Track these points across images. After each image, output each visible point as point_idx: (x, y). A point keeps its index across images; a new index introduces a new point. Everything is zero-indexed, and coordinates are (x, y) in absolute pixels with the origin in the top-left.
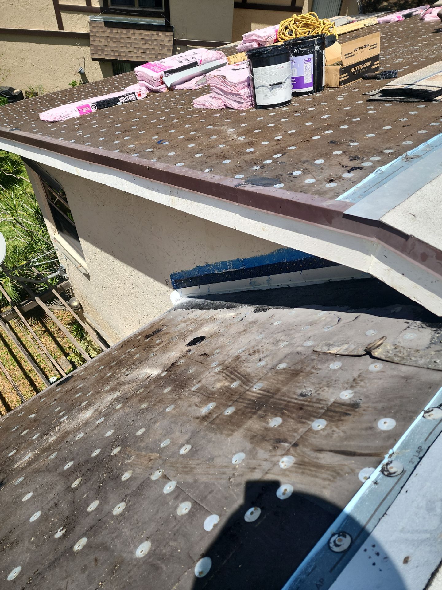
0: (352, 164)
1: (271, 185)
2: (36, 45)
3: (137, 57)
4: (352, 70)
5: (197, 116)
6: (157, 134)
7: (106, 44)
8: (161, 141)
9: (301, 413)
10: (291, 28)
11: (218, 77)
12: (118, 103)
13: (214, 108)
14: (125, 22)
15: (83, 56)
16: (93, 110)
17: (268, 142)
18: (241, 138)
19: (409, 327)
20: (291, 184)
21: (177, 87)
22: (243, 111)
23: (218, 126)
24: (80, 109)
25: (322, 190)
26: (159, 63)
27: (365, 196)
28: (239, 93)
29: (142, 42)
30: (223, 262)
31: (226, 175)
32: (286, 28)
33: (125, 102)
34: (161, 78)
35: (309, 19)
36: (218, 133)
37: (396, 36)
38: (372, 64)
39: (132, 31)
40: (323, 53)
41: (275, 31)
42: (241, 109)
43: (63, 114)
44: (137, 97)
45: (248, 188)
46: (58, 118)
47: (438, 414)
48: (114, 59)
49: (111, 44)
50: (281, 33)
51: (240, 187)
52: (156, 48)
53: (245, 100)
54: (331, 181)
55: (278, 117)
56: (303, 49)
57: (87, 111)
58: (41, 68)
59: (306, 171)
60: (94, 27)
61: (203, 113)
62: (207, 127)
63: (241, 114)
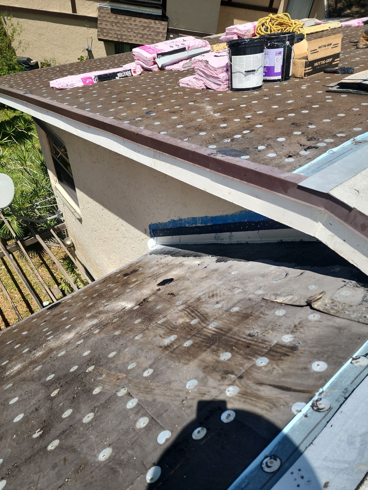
0: (309, 144)
1: (239, 156)
2: (53, 24)
3: (136, 40)
4: (316, 64)
5: (182, 93)
6: (146, 106)
7: (111, 27)
8: (150, 112)
9: (248, 350)
10: (267, 25)
11: (201, 61)
12: (116, 78)
13: (197, 88)
14: (128, 11)
15: (91, 36)
16: (95, 82)
17: (239, 120)
18: (217, 115)
19: (345, 285)
20: (256, 156)
21: (167, 68)
22: (220, 92)
23: (198, 103)
24: (84, 80)
25: (281, 164)
26: (154, 46)
27: (318, 172)
28: (218, 76)
29: (141, 28)
30: (194, 218)
31: (201, 145)
32: (263, 25)
33: (122, 77)
34: (154, 59)
35: (283, 19)
36: (198, 109)
37: (355, 38)
38: (333, 61)
39: (133, 19)
40: (293, 48)
41: (253, 27)
42: (219, 90)
43: (70, 83)
44: (133, 73)
45: (219, 157)
46: (65, 86)
47: (363, 362)
48: (116, 40)
49: (115, 28)
50: (258, 29)
51: (212, 156)
52: (153, 34)
53: (223, 83)
54: (290, 156)
55: (249, 99)
56: (276, 43)
57: (90, 82)
58: (55, 44)
59: (269, 147)
60: (102, 13)
61: (187, 91)
62: (189, 104)
63: (218, 95)
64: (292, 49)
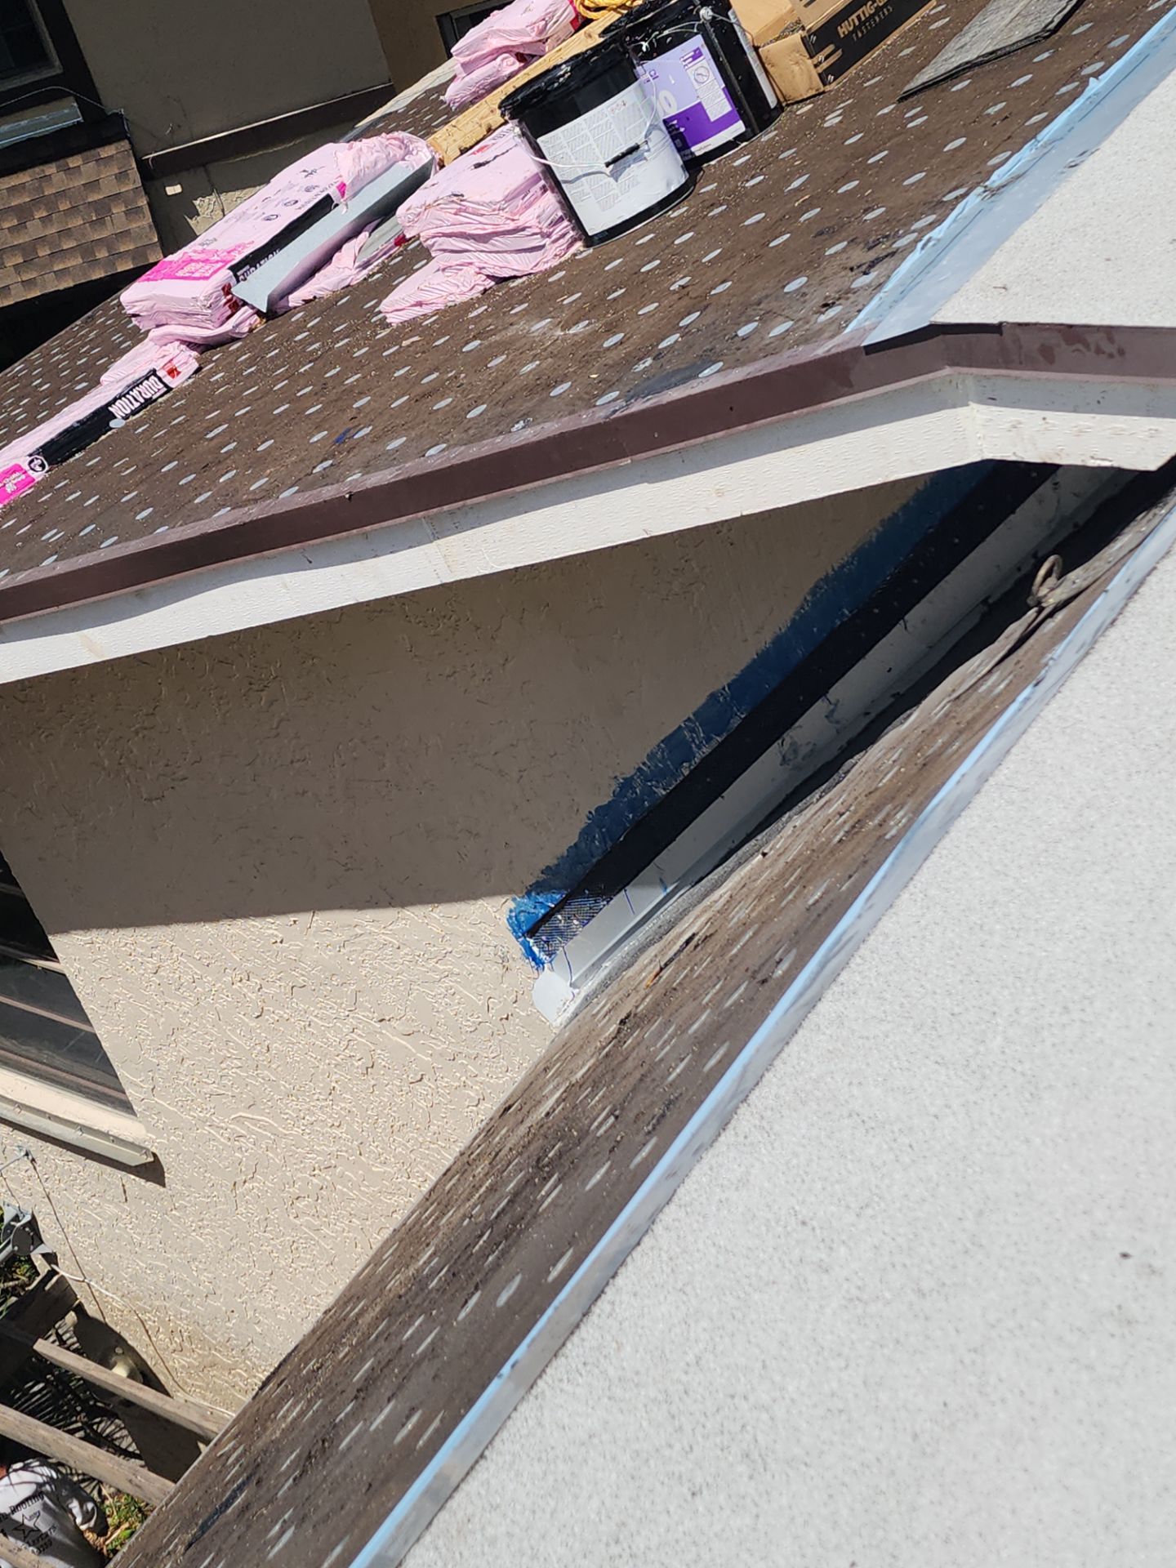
0: (871, 255)
1: (693, 376)
4: (843, 30)
5: (416, 338)
6: (319, 428)
8: (344, 434)
11: (436, 204)
12: (112, 424)
13: (460, 299)
16: (38, 475)
17: (656, 305)
18: (579, 328)
20: (739, 353)
22: (553, 271)
23: (494, 333)
25: (812, 332)
26: (200, 248)
27: (903, 299)
28: (520, 223)
30: (670, 737)
31: (572, 412)
33: (134, 413)
34: (227, 290)
36: (505, 346)
40: (733, 21)
42: (547, 266)
44: (168, 380)
45: (638, 406)
51: (618, 415)
53: (549, 236)
54: (829, 306)
55: (663, 240)
56: (666, 32)
57: (20, 486)
59: (767, 318)
61: (428, 327)
62: (464, 350)
63: (550, 280)
64: (731, 24)
